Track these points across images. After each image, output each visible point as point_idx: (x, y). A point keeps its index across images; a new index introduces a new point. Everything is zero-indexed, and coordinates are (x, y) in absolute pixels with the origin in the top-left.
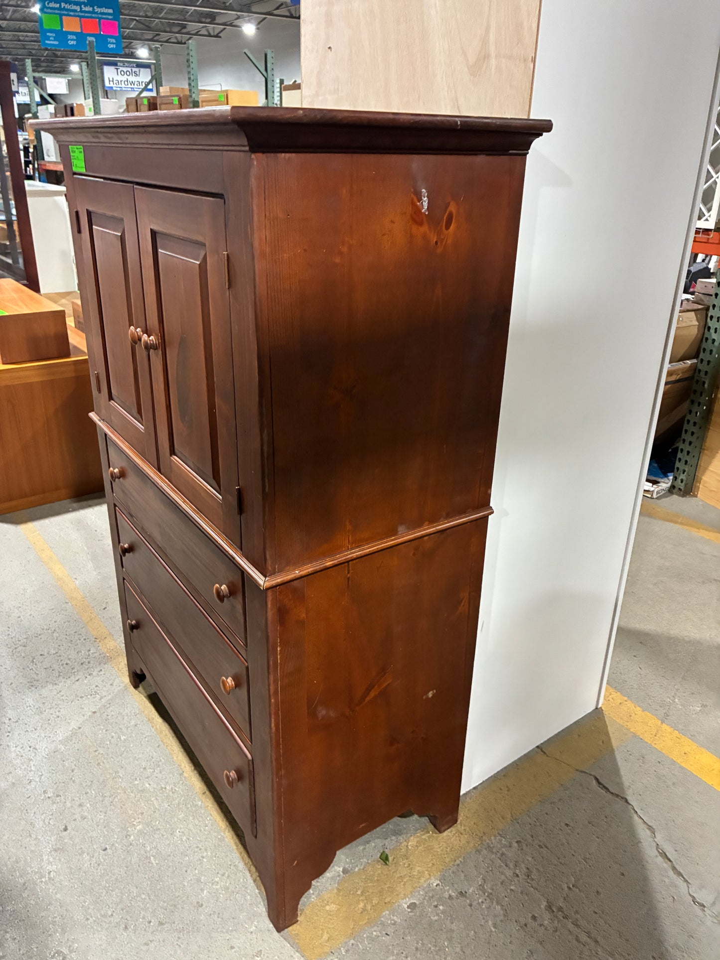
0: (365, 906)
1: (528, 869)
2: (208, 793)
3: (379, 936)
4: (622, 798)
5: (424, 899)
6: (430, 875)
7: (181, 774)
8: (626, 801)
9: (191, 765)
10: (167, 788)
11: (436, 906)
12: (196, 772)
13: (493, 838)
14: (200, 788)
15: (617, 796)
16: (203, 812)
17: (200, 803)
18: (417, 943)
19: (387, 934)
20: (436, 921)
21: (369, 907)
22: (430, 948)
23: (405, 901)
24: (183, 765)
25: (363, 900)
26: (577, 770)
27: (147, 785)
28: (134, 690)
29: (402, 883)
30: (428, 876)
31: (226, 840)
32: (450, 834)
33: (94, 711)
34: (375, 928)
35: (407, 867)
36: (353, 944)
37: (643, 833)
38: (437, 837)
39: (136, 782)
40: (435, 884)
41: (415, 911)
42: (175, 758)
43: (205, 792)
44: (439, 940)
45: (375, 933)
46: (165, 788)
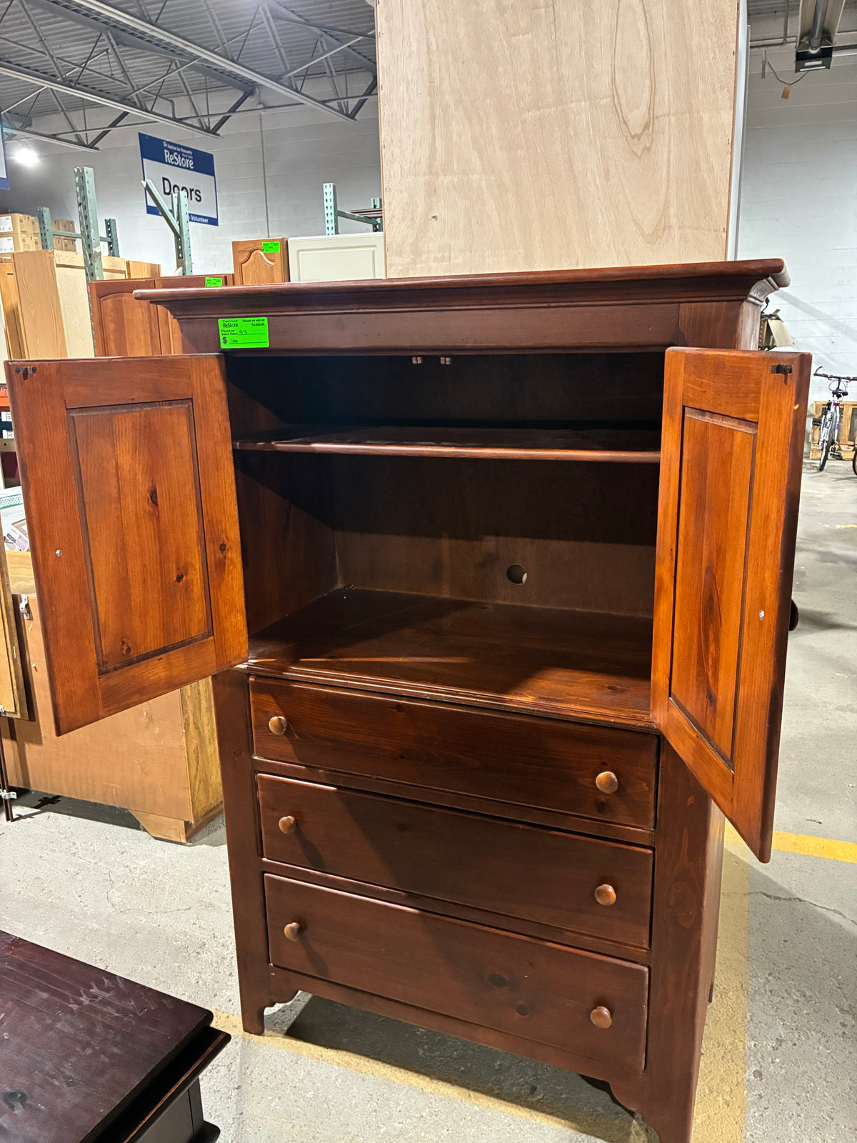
0: (723, 1099)
1: (799, 991)
2: (472, 1093)
3: (762, 1115)
4: (795, 899)
5: (759, 1062)
6: (742, 1041)
7: (423, 1093)
8: (800, 900)
9: (421, 1076)
10: (424, 1114)
11: (773, 1062)
12: (435, 1081)
13: (750, 982)
14: (458, 1094)
15: (790, 899)
16: (489, 1114)
17: (476, 1108)
18: (794, 1099)
19: (765, 1109)
20: (786, 1073)
21: (728, 1098)
22: (807, 1097)
23: (747, 1074)
24: (413, 1082)
25: (717, 1096)
26: (745, 894)
27: (401, 1125)
28: (261, 1037)
29: (730, 1061)
30: (742, 1043)
31: (544, 1124)
32: (718, 999)
33: (236, 1086)
34: (752, 1110)
35: (719, 1046)
36: (752, 1135)
37: (837, 918)
38: (713, 1007)
39: (383, 1130)
40: (753, 1046)
41: (763, 1076)
42: (397, 1081)
43: (469, 1095)
44: (805, 1086)
45: (756, 1114)
46: (422, 1116)
